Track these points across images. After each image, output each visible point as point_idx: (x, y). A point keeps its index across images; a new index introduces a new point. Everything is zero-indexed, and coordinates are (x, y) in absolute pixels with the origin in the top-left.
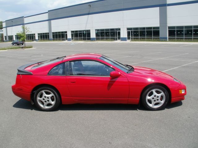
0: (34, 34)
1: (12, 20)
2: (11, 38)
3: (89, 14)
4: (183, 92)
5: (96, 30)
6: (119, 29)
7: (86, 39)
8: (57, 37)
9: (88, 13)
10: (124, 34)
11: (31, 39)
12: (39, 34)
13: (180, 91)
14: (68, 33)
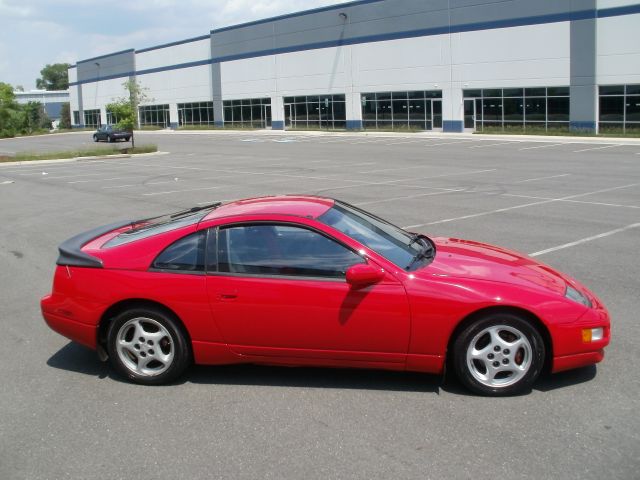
0: (167, 107)
1: (96, 61)
2: (92, 117)
3: (340, 43)
4: (596, 336)
5: (363, 95)
6: (439, 94)
7: (330, 123)
8: (237, 118)
9: (337, 38)
10: (453, 109)
11: (155, 120)
12: (180, 106)
13: (584, 332)
14: (273, 105)
